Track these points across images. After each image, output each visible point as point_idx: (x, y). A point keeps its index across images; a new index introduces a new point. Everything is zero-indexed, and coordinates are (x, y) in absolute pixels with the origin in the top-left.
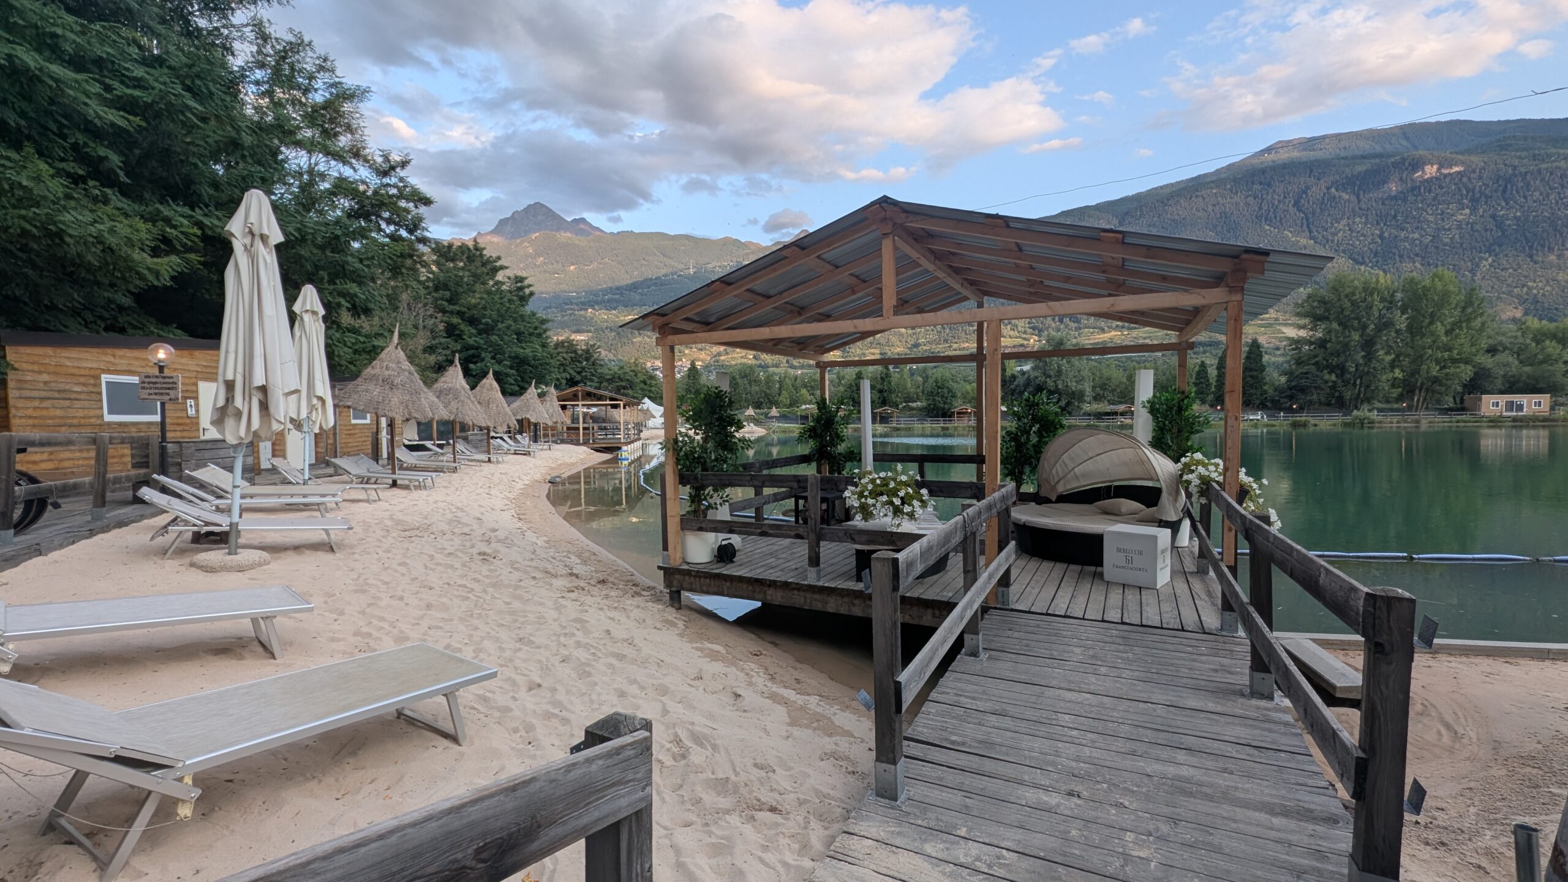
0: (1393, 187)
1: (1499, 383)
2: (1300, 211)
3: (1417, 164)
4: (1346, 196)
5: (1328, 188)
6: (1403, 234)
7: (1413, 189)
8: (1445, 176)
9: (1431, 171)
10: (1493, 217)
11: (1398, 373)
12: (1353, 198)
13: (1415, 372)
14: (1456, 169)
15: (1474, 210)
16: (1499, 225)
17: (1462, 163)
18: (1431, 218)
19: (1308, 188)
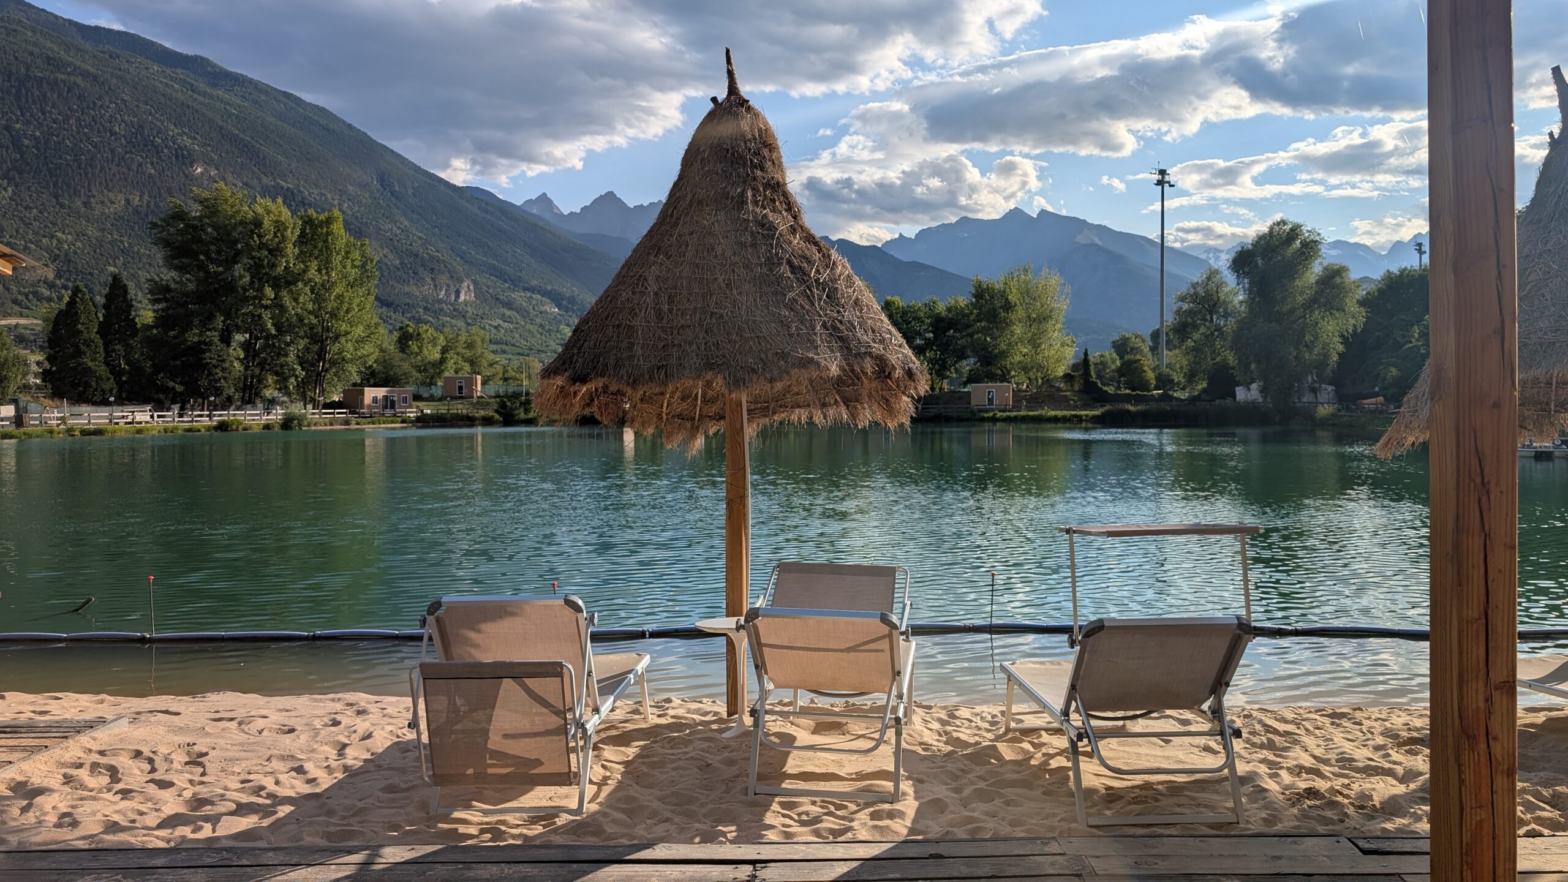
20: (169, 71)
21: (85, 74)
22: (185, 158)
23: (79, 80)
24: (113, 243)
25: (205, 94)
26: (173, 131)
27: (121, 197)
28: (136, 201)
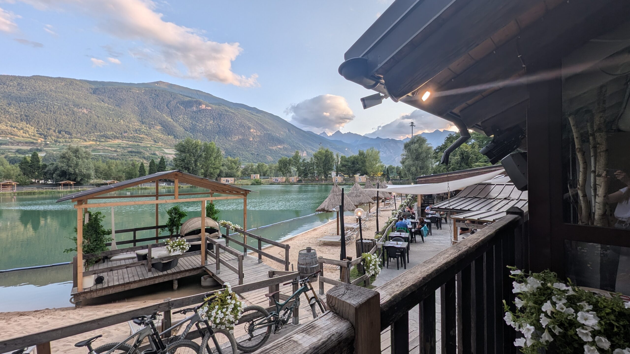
0: (195, 109)
1: (224, 175)
2: (168, 108)
3: (200, 104)
4: (182, 108)
5: (177, 103)
6: (198, 124)
7: (200, 111)
8: (207, 109)
9: (203, 107)
10: (218, 124)
11: (203, 171)
12: (184, 109)
13: (207, 171)
14: (210, 108)
15: (214, 121)
16: (219, 127)
17: (211, 107)
18: (204, 121)
19: (170, 101)
20: (248, 111)
21: (232, 113)
22: (249, 128)
23: (231, 114)
24: (236, 146)
25: (254, 115)
26: (248, 123)
27: (237, 137)
28: (240, 137)
